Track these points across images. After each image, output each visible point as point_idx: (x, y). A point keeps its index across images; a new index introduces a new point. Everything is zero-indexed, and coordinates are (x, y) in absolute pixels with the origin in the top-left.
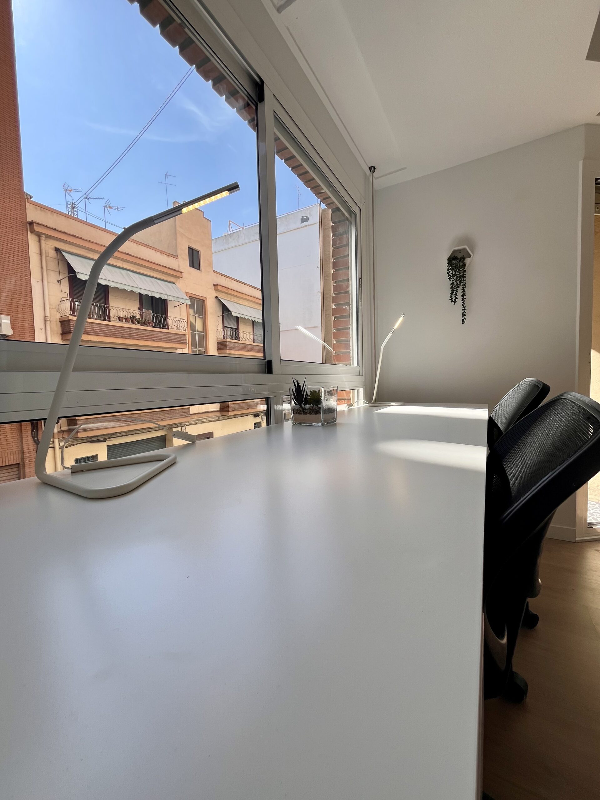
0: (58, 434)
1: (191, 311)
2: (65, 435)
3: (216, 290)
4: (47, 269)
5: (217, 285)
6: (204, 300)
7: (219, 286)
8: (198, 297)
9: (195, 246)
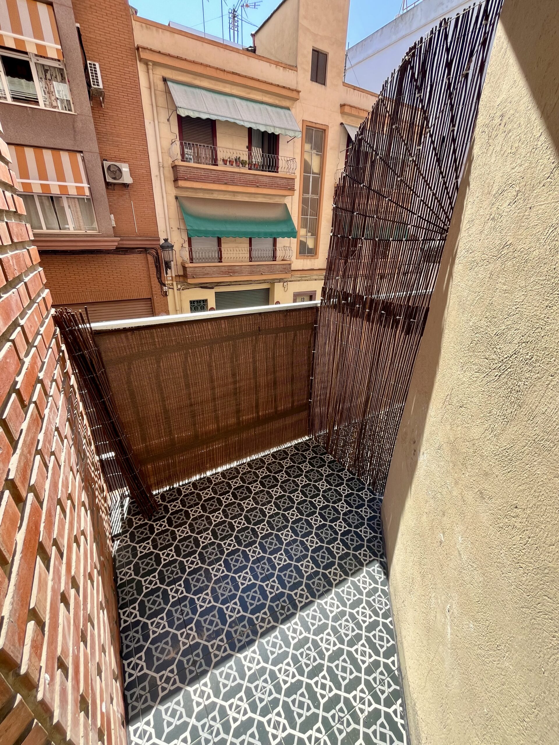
0: (175, 278)
1: (307, 147)
2: (181, 279)
3: (343, 113)
4: (157, 106)
5: (344, 105)
6: (325, 130)
7: (346, 107)
8: (317, 126)
9: (322, 47)
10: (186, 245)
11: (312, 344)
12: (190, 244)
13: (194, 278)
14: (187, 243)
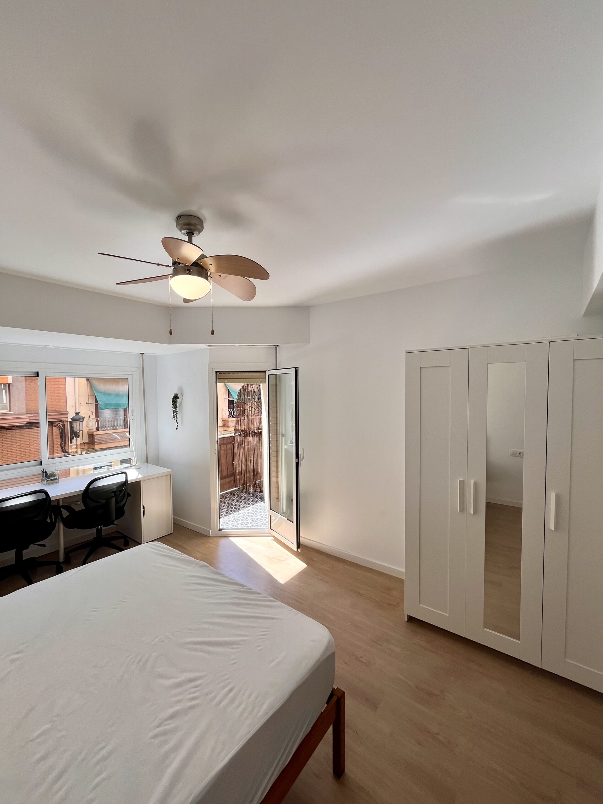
0: (80, 446)
2: (86, 446)
10: (94, 416)
11: (233, 449)
12: (97, 416)
13: (101, 443)
14: (94, 414)
